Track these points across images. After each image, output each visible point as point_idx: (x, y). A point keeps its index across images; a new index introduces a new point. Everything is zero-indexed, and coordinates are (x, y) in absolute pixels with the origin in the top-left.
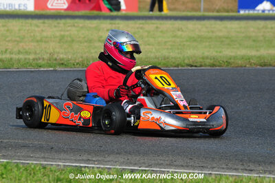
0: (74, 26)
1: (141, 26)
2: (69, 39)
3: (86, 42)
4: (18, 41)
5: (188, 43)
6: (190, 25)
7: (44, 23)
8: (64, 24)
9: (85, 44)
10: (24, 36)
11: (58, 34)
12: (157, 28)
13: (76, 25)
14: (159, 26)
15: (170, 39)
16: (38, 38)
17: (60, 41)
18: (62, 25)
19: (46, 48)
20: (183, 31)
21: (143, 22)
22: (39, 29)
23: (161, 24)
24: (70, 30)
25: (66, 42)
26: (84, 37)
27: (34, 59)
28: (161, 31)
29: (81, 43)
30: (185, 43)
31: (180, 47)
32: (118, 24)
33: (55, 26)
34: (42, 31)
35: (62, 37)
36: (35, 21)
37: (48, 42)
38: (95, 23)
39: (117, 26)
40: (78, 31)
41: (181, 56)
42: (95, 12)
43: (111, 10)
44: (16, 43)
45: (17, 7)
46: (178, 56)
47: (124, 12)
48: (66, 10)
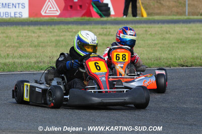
0: (68, 31)
2: (64, 43)
4: (17, 47)
5: (177, 45)
6: (178, 28)
7: (40, 29)
8: (58, 29)
10: (22, 41)
11: (53, 39)
12: (146, 31)
13: (70, 30)
14: (147, 29)
15: (159, 42)
16: (36, 43)
17: (56, 46)
18: (56, 31)
19: (43, 52)
20: (170, 34)
22: (36, 35)
24: (65, 35)
25: (62, 46)
27: (35, 63)
28: (151, 34)
30: (174, 45)
31: (169, 49)
32: (109, 28)
33: (50, 32)
34: (39, 36)
35: (58, 42)
36: (32, 28)
37: (45, 46)
39: (109, 30)
40: (72, 36)
41: (172, 57)
42: (86, 18)
43: (101, 16)
44: (15, 48)
45: (13, 15)
46: (170, 56)
47: (113, 18)
48: (58, 16)
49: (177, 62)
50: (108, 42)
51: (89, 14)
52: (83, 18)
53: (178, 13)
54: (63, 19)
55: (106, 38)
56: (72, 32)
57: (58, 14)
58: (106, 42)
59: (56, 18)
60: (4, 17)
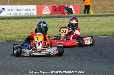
0: (54, 21)
2: (52, 26)
4: (31, 28)
5: (102, 26)
6: (103, 18)
8: (49, 20)
10: (33, 26)
12: (88, 20)
14: (89, 19)
18: (48, 21)
20: (99, 21)
21: (83, 18)
24: (52, 23)
26: (58, 25)
28: (90, 22)
29: (57, 28)
30: (100, 26)
31: (98, 28)
36: (37, 20)
38: (62, 19)
40: (55, 23)
41: (99, 32)
42: (62, 15)
43: (69, 14)
44: (30, 29)
45: (29, 14)
46: (98, 32)
47: (74, 14)
48: (50, 14)
49: (101, 34)
51: (63, 13)
52: (61, 15)
53: (103, 12)
54: (52, 15)
57: (50, 13)
59: (48, 15)
60: (26, 15)
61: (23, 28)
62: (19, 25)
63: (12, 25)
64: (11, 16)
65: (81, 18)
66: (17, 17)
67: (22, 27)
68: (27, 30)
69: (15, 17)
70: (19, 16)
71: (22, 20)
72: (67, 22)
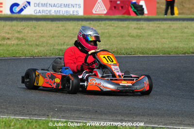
0: (111, 26)
1: (158, 25)
2: (108, 35)
3: (120, 36)
4: (72, 37)
5: (192, 37)
7: (90, 24)
8: (104, 24)
9: (119, 38)
12: (170, 26)
14: (171, 25)
15: (179, 35)
18: (102, 25)
20: (188, 29)
21: (160, 22)
23: (173, 24)
24: (108, 29)
25: (106, 37)
26: (118, 34)
28: (173, 29)
29: (116, 37)
30: (190, 37)
31: (186, 40)
32: (142, 24)
33: (98, 26)
36: (84, 23)
38: (126, 23)
39: (142, 25)
40: (114, 29)
42: (126, 16)
43: (137, 14)
45: (71, 13)
46: (185, 46)
47: (146, 16)
48: (105, 14)
49: (191, 50)
50: (140, 35)
51: (128, 13)
52: (123, 16)
54: (109, 16)
55: (139, 31)
56: (114, 26)
57: (105, 12)
58: (139, 34)
59: (103, 15)
60: (65, 14)
61: (59, 37)
62: (52, 32)
63: (41, 30)
64: (40, 16)
65: (158, 22)
66: (51, 17)
67: (59, 35)
68: (66, 39)
69: (47, 17)
70: (53, 16)
71: (58, 22)
72: (133, 28)
